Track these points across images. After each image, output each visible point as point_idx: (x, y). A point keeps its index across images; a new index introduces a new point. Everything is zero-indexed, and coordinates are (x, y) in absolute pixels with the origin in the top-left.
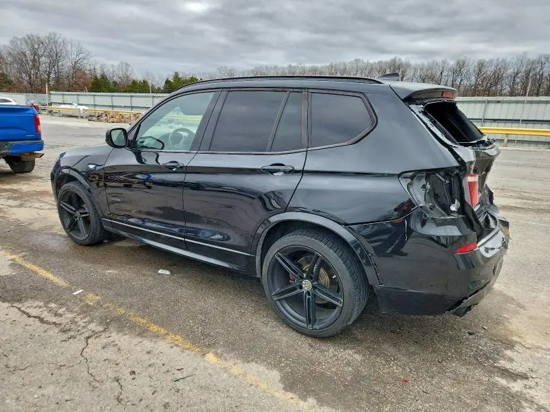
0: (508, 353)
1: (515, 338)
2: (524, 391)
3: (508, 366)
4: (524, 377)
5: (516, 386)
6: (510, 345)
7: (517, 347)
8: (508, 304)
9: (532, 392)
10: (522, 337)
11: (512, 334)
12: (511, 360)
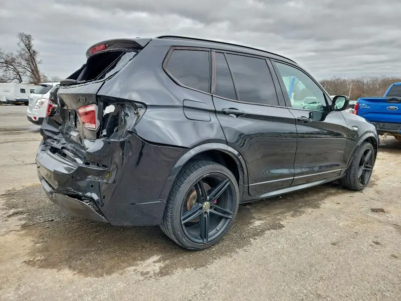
0: (23, 222)
1: (23, 232)
2: (8, 211)
3: (21, 216)
4: (9, 216)
5: (12, 211)
6: (24, 227)
7: (19, 228)
8: (43, 258)
9: (3, 212)
10: (18, 235)
11: (26, 235)
12: (20, 220)
